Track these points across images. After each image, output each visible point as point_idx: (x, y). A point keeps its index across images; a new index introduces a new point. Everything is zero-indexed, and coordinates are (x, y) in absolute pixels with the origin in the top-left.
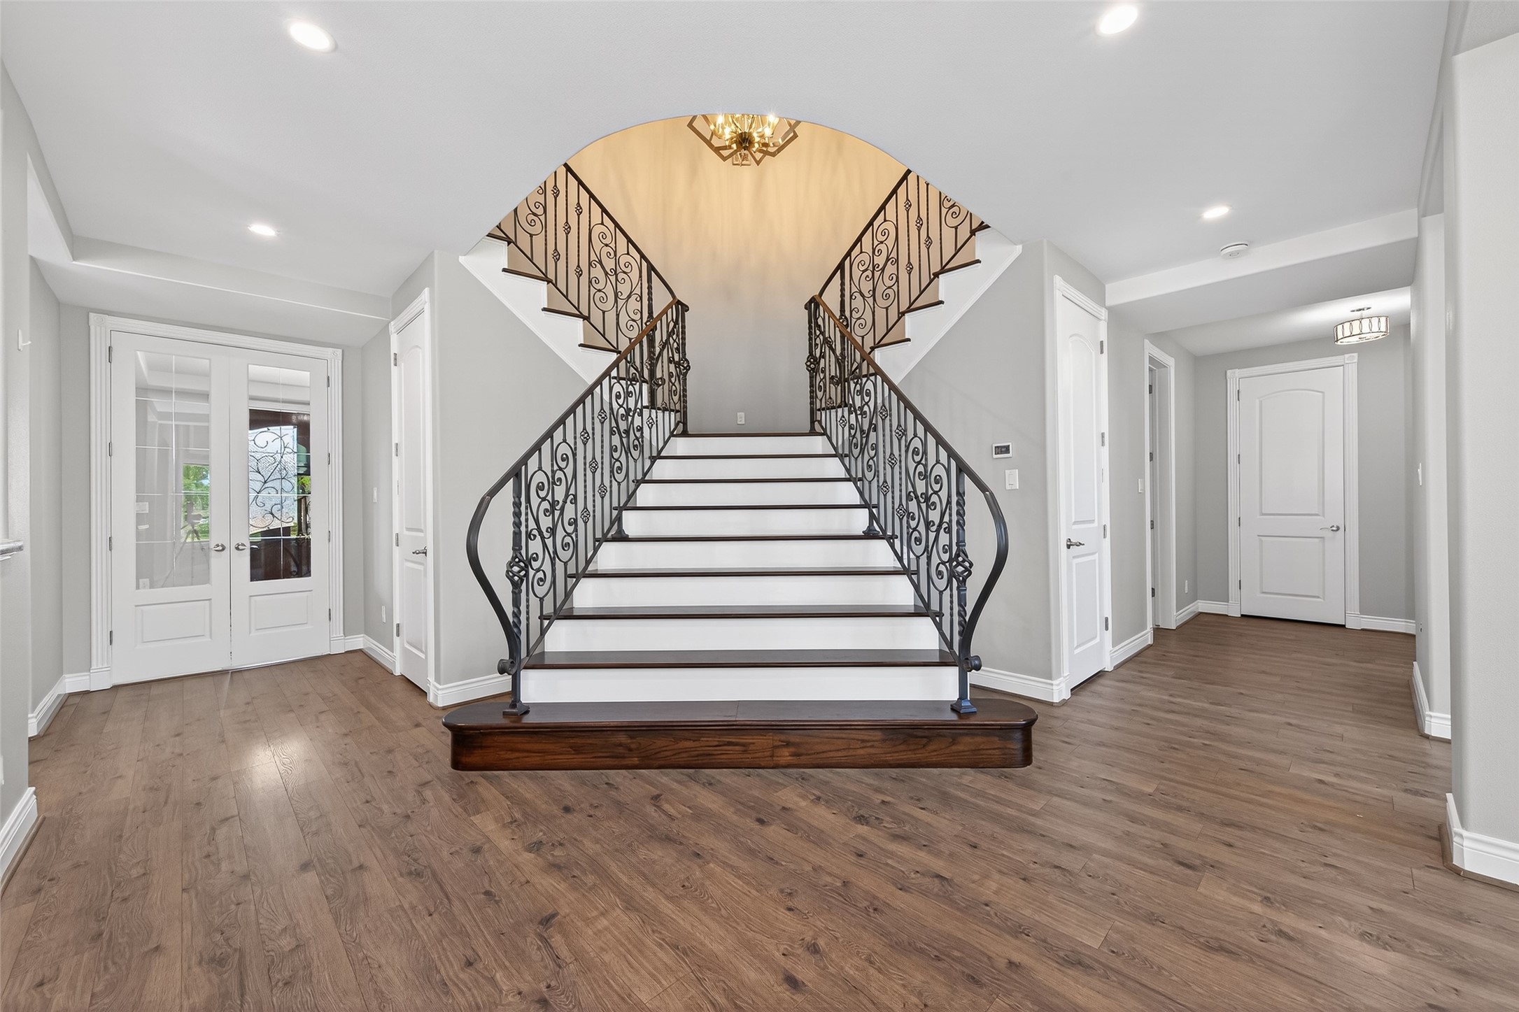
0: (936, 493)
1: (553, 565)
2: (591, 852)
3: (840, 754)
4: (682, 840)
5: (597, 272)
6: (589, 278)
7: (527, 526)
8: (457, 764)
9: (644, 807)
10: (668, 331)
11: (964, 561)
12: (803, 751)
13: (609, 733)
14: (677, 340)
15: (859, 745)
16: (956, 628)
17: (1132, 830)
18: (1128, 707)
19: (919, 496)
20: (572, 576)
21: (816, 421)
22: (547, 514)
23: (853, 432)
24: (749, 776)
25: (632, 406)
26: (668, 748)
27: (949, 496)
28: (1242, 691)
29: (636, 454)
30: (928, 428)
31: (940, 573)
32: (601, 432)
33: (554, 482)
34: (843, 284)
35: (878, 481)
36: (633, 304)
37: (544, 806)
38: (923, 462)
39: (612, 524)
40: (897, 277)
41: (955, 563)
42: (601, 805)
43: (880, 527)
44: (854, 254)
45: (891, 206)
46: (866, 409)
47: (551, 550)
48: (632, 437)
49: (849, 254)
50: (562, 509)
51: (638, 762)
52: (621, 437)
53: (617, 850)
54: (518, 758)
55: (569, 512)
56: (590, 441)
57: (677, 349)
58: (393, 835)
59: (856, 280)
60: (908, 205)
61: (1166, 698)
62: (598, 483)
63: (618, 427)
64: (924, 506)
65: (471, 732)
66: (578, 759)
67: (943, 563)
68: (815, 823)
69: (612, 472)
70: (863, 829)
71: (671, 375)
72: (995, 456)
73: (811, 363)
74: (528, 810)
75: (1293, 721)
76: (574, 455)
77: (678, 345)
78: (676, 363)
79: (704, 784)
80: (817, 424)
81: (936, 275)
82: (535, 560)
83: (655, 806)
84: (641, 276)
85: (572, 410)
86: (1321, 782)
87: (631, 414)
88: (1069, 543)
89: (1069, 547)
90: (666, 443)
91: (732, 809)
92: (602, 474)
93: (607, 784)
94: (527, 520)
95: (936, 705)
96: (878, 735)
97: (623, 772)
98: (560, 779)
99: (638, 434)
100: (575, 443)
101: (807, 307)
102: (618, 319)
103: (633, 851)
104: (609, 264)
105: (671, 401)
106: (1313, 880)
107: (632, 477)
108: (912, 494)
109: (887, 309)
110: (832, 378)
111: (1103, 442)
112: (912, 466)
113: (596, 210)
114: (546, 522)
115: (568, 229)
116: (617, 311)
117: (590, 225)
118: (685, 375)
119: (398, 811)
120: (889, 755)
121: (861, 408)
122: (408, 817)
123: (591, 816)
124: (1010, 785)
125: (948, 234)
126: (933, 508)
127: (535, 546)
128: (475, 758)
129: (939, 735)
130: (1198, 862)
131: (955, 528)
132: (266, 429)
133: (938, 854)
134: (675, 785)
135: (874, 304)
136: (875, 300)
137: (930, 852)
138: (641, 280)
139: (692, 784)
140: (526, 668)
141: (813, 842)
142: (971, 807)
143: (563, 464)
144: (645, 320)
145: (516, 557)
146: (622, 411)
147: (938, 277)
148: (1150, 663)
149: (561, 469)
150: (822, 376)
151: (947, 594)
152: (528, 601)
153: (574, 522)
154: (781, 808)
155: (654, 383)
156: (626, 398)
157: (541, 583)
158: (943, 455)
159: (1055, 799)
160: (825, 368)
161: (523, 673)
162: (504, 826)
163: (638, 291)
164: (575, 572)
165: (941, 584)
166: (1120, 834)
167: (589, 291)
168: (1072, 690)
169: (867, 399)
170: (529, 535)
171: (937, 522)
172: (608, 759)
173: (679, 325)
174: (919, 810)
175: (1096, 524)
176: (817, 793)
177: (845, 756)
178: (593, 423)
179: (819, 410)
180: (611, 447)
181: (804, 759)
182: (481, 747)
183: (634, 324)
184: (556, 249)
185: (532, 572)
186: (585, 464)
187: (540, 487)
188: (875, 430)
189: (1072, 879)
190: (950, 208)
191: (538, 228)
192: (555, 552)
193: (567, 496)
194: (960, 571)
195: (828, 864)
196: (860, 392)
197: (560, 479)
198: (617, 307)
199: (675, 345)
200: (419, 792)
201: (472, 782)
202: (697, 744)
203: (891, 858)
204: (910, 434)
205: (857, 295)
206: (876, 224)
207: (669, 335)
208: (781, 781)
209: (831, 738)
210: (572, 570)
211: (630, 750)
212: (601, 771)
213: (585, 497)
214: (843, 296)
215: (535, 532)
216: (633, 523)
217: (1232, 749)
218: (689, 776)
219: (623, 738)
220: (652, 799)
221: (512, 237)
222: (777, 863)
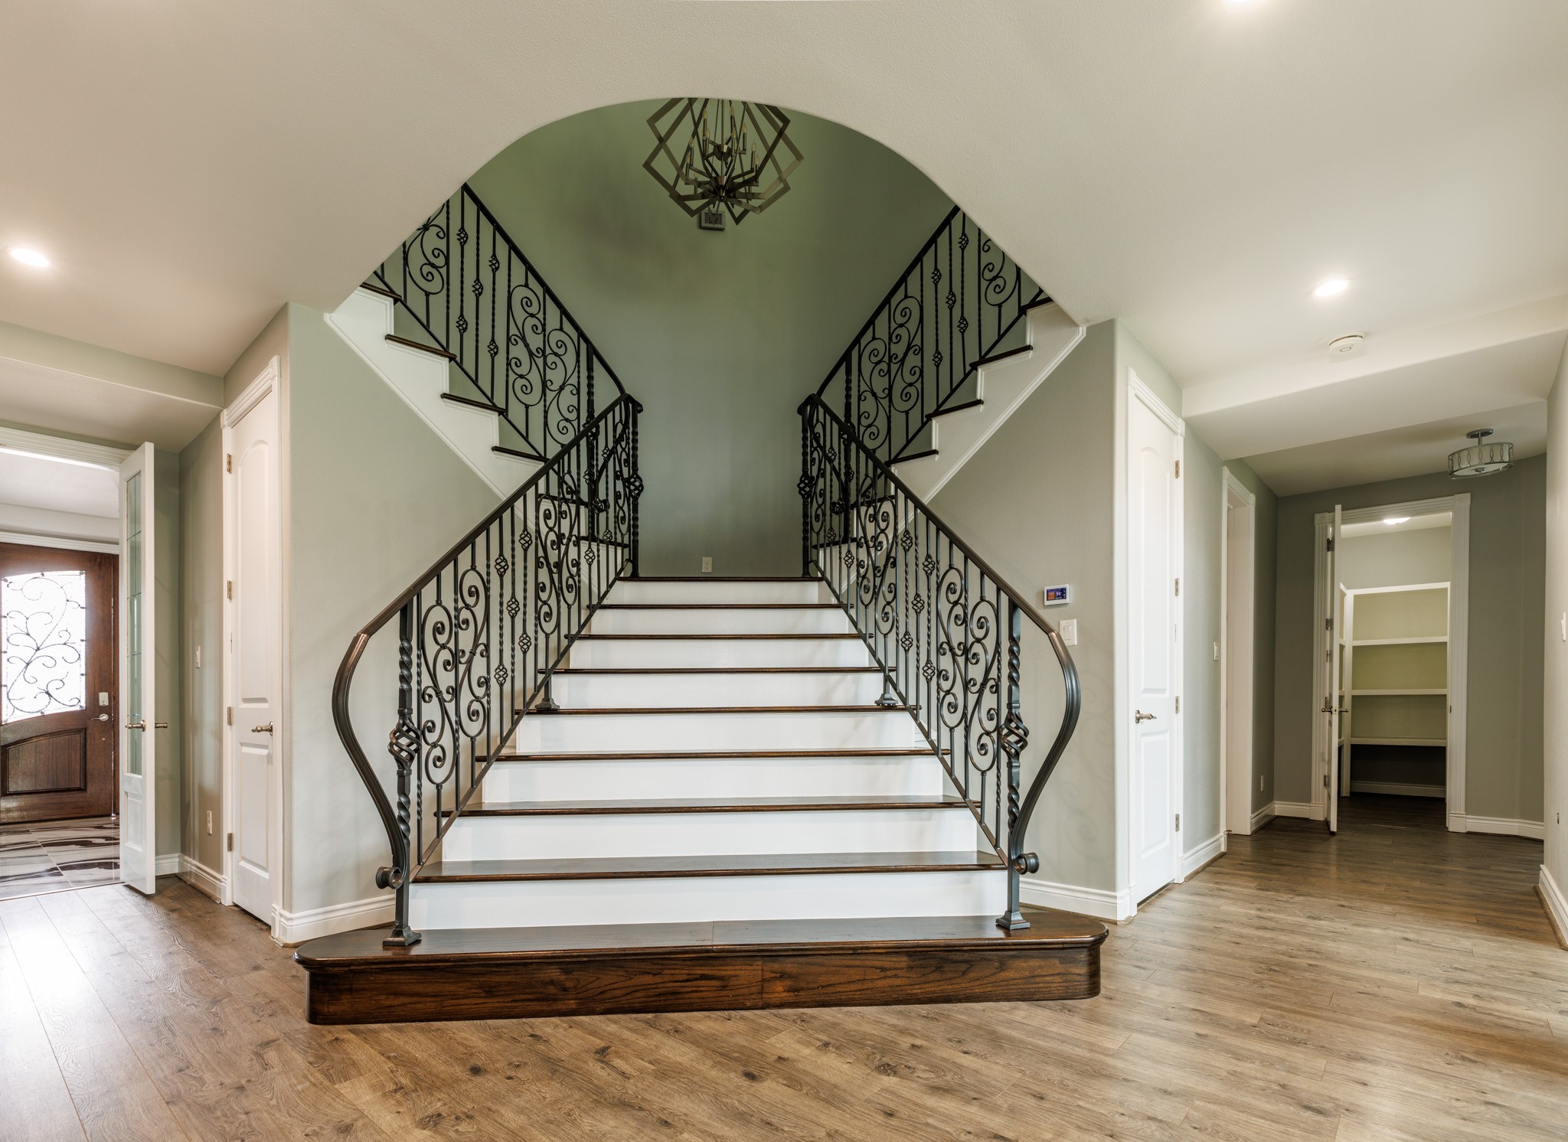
0: (978, 641)
1: (456, 740)
2: (513, 1125)
3: (853, 987)
4: (644, 1105)
5: (518, 351)
6: (508, 358)
7: (419, 683)
8: (316, 1016)
9: (586, 1062)
10: (614, 436)
11: (1017, 728)
12: (803, 985)
13: (534, 967)
14: (627, 450)
15: (878, 974)
16: (1005, 817)
17: (1238, 1069)
18: (1210, 925)
19: (956, 647)
20: (480, 759)
21: (811, 561)
22: (449, 668)
23: (862, 571)
24: (729, 1020)
25: (565, 529)
26: (616, 986)
27: (998, 644)
28: (1342, 903)
29: (570, 597)
30: (969, 555)
31: (982, 747)
32: (522, 562)
33: (458, 625)
34: (848, 381)
35: (897, 634)
36: (567, 399)
37: (443, 1068)
38: (962, 601)
39: (537, 689)
40: (922, 371)
41: (1005, 731)
42: (525, 1064)
43: (900, 694)
44: (864, 341)
45: (914, 279)
46: (882, 538)
47: (453, 718)
48: (565, 574)
49: (857, 341)
50: (470, 662)
51: (574, 1007)
52: (551, 572)
53: (549, 1121)
54: (404, 1005)
55: (479, 668)
56: (509, 572)
57: (627, 461)
58: (219, 1113)
59: (866, 374)
60: (937, 275)
61: (1253, 912)
62: (519, 632)
63: (546, 557)
64: (961, 660)
65: (336, 969)
66: (492, 1003)
67: (988, 733)
68: (826, 1076)
69: (538, 618)
70: (890, 1081)
71: (617, 496)
72: (1047, 603)
73: (806, 485)
74: (421, 1074)
75: (1411, 936)
76: (487, 589)
77: (628, 455)
78: (623, 479)
79: (668, 1032)
80: (812, 566)
81: (974, 366)
82: (431, 730)
83: (602, 1062)
84: (578, 361)
85: (484, 527)
86: (1459, 1005)
87: (565, 541)
88: (1138, 716)
89: (1138, 720)
90: (610, 586)
91: (709, 1063)
92: (524, 621)
93: (531, 1036)
94: (419, 674)
95: (979, 921)
96: (904, 961)
97: (555, 1020)
98: (467, 1033)
99: (574, 570)
100: (488, 574)
101: (801, 410)
102: (546, 417)
103: (574, 1122)
104: (536, 341)
105: (618, 530)
106: (1474, 1122)
107: (564, 631)
108: (945, 646)
109: (907, 413)
110: (833, 504)
111: (1177, 590)
112: (944, 607)
113: (518, 268)
114: (446, 679)
115: (478, 291)
116: (545, 406)
117: (509, 286)
118: (636, 498)
119: (227, 1081)
120: (917, 987)
121: (875, 538)
122: (241, 1088)
123: (510, 1078)
124: (1076, 1019)
125: (990, 314)
126: (974, 661)
127: (431, 711)
128: (343, 1005)
129: (984, 959)
130: (1328, 1106)
131: (1005, 684)
132: (39, 574)
133: (994, 1109)
134: (627, 1034)
135: (890, 407)
136: (891, 401)
137: (982, 1106)
138: (579, 367)
139: (651, 1032)
140: (416, 881)
141: (824, 1100)
142: (1029, 1049)
143: (471, 601)
144: (583, 421)
145: (404, 724)
146: (552, 536)
147: (976, 370)
148: (1227, 874)
149: (467, 607)
150: (820, 500)
151: (991, 776)
152: (419, 787)
153: (485, 682)
154: (776, 1057)
155: (595, 506)
156: (558, 521)
157: (438, 764)
158: (990, 588)
159: (1135, 1035)
160: (825, 490)
161: (413, 888)
162: (384, 1095)
163: (574, 380)
164: (486, 755)
165: (984, 762)
166: (1225, 1074)
167: (507, 376)
168: (1139, 904)
169: (883, 525)
170: (422, 696)
171: (980, 681)
172: (535, 1003)
173: (629, 428)
174: (962, 1055)
175: (1167, 695)
176: (825, 1038)
177: (860, 990)
178: (513, 549)
179: (815, 547)
180: (537, 584)
181: (803, 996)
182: (350, 991)
183: (568, 425)
184: (462, 315)
185: (425, 748)
186: (501, 604)
187: (438, 629)
188: (894, 565)
189: (1172, 1132)
190: (991, 281)
191: (435, 285)
192: (459, 723)
193: (476, 645)
194: (1012, 741)
195: (848, 1128)
196: (874, 518)
197: (466, 622)
198: (545, 401)
199: (624, 456)
200: (259, 1055)
201: (337, 1039)
202: (658, 979)
203: (931, 1116)
204: (944, 566)
205: (868, 395)
206: (894, 301)
207: (617, 442)
208: (771, 1024)
209: (840, 966)
210: (481, 751)
211: (565, 989)
212: (524, 1020)
213: (501, 651)
214: (848, 396)
215: (430, 691)
216: (564, 692)
217: (1343, 969)
218: (647, 1022)
219: (554, 973)
220: (595, 1053)
221: (400, 292)
222: (777, 1129)
